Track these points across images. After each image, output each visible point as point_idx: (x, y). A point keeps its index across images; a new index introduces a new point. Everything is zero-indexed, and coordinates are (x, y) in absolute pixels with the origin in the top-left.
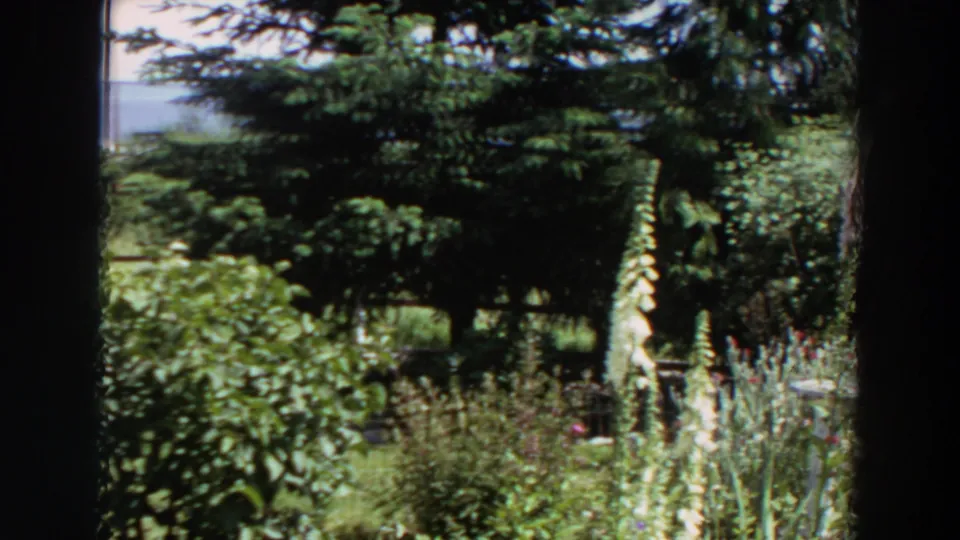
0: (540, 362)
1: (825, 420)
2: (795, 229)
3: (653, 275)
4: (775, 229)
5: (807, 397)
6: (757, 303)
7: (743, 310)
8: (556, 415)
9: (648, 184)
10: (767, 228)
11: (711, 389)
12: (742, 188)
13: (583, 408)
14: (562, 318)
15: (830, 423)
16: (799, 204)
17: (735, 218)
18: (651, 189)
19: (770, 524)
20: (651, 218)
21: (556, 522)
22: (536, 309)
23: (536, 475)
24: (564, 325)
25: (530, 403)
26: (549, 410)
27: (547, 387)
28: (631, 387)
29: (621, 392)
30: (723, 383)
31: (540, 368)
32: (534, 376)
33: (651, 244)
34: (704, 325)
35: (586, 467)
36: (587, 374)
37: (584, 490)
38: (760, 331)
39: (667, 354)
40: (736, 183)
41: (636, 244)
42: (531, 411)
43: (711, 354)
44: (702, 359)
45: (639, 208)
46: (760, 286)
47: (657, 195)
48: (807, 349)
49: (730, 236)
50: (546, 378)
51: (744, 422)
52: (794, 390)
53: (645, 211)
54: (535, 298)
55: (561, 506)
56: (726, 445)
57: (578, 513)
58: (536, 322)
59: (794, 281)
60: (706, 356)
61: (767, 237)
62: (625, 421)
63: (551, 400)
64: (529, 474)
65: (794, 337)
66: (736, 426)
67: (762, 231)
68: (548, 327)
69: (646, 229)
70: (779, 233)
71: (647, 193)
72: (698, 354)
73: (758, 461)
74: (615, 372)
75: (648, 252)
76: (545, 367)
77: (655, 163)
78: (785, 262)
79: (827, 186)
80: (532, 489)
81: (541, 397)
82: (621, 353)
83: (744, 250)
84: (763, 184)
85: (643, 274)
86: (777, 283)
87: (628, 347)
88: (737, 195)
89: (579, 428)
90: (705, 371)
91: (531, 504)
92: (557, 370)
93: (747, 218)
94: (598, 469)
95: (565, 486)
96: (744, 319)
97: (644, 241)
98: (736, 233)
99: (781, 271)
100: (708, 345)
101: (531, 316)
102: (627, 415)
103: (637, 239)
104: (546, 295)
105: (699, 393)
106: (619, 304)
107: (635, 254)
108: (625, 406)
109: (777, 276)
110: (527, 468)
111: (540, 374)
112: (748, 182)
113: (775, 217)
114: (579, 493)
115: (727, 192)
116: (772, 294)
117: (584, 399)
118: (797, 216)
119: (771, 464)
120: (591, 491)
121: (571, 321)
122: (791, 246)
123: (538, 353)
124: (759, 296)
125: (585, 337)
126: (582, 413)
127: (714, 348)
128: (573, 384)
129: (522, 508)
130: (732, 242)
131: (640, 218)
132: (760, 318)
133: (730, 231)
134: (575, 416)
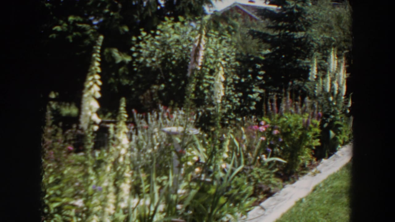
0: (53, 120)
1: (180, 144)
2: (163, 64)
3: (100, 83)
4: (154, 64)
5: (169, 134)
6: (147, 95)
7: (141, 98)
8: (61, 143)
9: (99, 45)
10: (150, 64)
11: (127, 131)
12: (140, 47)
13: (74, 140)
14: (64, 103)
15: (182, 146)
16: (164, 54)
17: (137, 60)
18: (99, 48)
19: (156, 188)
20: (99, 60)
21: (63, 187)
22: (53, 100)
23: (53, 167)
24: (65, 106)
25: (50, 138)
26: (57, 141)
27: (56, 131)
28: (91, 130)
29: (87, 132)
30: (133, 129)
31: (53, 123)
32: (51, 127)
33: (99, 70)
34: (123, 104)
35: (74, 165)
36: (75, 126)
37: (74, 174)
38: (149, 106)
39: (109, 117)
40: (137, 45)
41: (92, 70)
42: (51, 141)
43: (126, 116)
44: (123, 118)
45: (94, 55)
46: (149, 87)
47: (102, 50)
48: (168, 114)
49: (135, 67)
50: (56, 127)
51: (142, 145)
52: (164, 131)
53: (96, 56)
54: (53, 96)
55: (65, 181)
56: (135, 154)
57: (73, 184)
58: (54, 105)
59: (163, 86)
60: (124, 117)
61: (150, 68)
62: (89, 144)
63: (58, 137)
64: (50, 167)
65: (161, 108)
66: (139, 147)
67: (148, 65)
68: (59, 107)
69: (97, 64)
70: (156, 66)
71: (97, 49)
72: (121, 116)
73: (150, 161)
74: (84, 124)
75: (98, 73)
76: (56, 123)
77: (102, 37)
78: (159, 78)
79: (177, 46)
80: (51, 174)
81: (54, 135)
82: (86, 116)
83: (141, 73)
84: (148, 45)
85: (96, 83)
86: (155, 87)
87: (89, 113)
88: (138, 50)
89: (71, 148)
90: (124, 123)
91: (51, 180)
92: (61, 124)
93: (142, 59)
94: (80, 165)
95: (65, 172)
96: (142, 102)
97: (96, 69)
98: (137, 66)
99: (158, 82)
100: (125, 112)
101: (51, 102)
102: (90, 141)
103: (93, 68)
104: (57, 94)
105: (122, 132)
106: (86, 95)
107: (92, 75)
108: (88, 137)
109: (155, 84)
110: (49, 165)
111: (54, 126)
112: (142, 45)
113: (154, 59)
114: (71, 175)
115: (133, 49)
116: (153, 91)
117: (73, 136)
118: (163, 58)
119: (155, 162)
120: (77, 174)
121: (68, 104)
122: (161, 71)
123: (52, 117)
124: (148, 92)
125: (74, 111)
126: (73, 142)
127: (127, 113)
128: (70, 130)
129: (48, 181)
130: (135, 69)
131: (94, 59)
132: (149, 102)
133: (134, 65)
134: (70, 143)
